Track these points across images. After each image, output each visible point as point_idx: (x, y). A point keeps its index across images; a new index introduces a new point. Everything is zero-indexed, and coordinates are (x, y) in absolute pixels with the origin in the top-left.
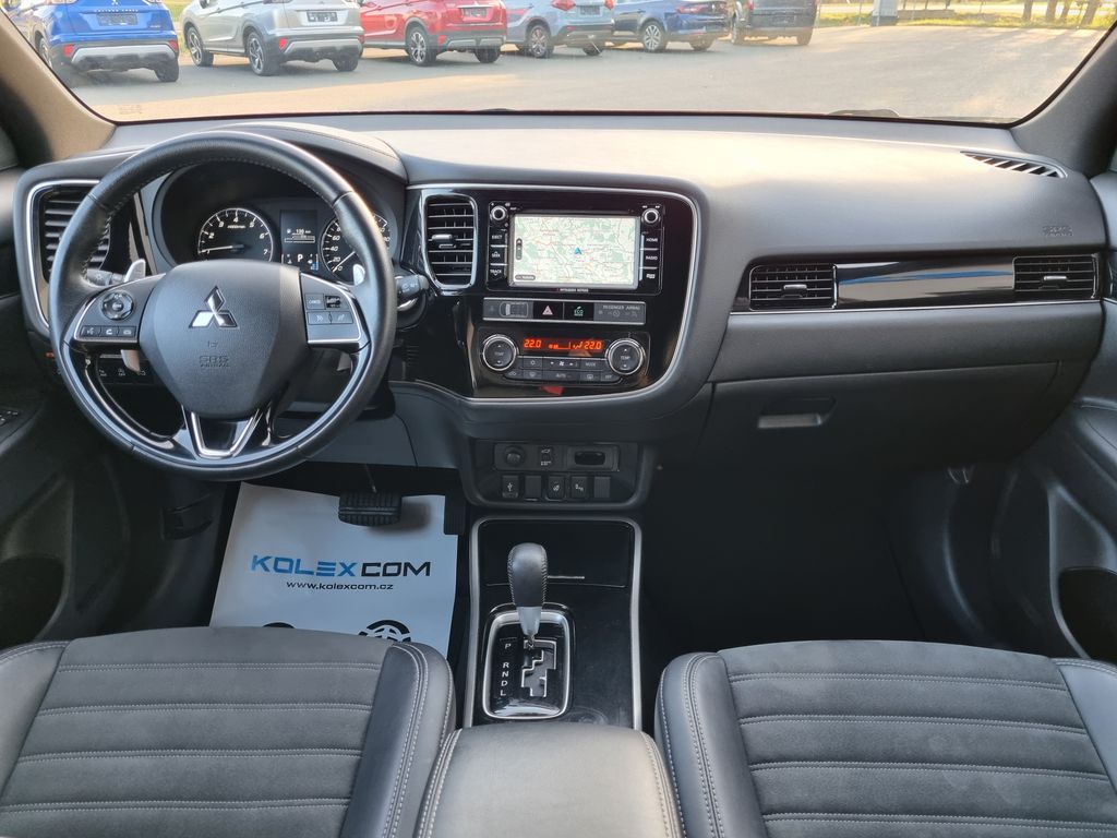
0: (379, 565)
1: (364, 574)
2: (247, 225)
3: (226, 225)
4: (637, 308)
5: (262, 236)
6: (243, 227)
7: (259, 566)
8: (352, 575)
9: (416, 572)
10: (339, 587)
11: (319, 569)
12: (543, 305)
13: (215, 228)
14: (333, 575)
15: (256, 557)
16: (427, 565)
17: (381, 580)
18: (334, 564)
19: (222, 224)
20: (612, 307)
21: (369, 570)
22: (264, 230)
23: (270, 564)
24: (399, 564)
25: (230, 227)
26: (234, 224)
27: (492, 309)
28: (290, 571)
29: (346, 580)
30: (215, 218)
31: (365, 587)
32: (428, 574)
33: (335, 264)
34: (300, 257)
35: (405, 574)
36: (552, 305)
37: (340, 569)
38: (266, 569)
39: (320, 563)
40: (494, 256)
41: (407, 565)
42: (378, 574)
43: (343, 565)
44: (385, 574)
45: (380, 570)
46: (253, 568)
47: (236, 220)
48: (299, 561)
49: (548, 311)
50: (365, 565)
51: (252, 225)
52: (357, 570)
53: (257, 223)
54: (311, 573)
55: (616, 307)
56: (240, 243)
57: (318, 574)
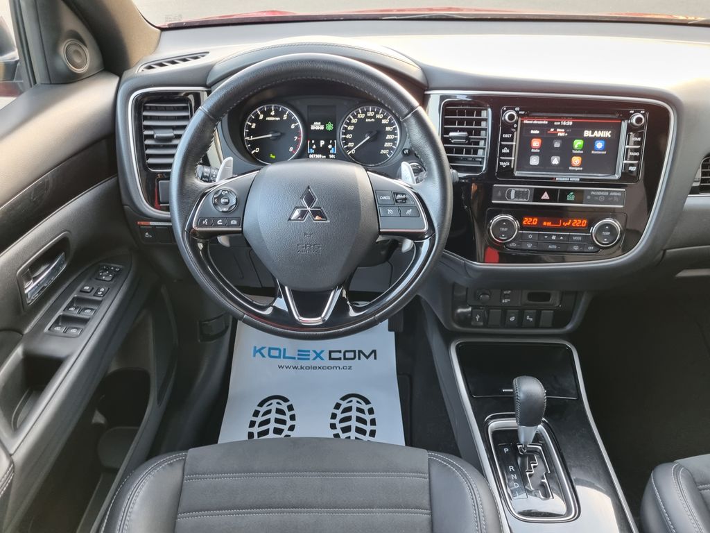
0: (340, 352)
1: (330, 358)
2: (282, 117)
3: (264, 118)
4: (619, 194)
5: (293, 126)
6: (278, 119)
7: (258, 354)
8: (322, 359)
9: (367, 357)
10: (314, 368)
11: (299, 355)
12: (542, 191)
13: (256, 120)
14: (309, 359)
15: (255, 347)
16: (374, 352)
17: (342, 363)
18: (309, 351)
19: (261, 117)
20: (598, 193)
21: (333, 355)
22: (295, 122)
23: (265, 352)
24: (354, 351)
25: (267, 119)
26: (272, 116)
27: (500, 194)
28: (279, 357)
29: (318, 362)
30: (256, 112)
31: (332, 368)
32: (375, 358)
33: (350, 149)
34: (322, 143)
35: (359, 358)
36: (549, 192)
37: (313, 355)
38: (263, 356)
39: (299, 351)
40: (503, 151)
41: (360, 352)
42: (340, 359)
43: (315, 352)
44: (345, 359)
45: (341, 355)
46: (254, 356)
47: (273, 113)
48: (285, 350)
49: (546, 196)
50: (330, 352)
51: (285, 117)
52: (325, 355)
53: (290, 116)
54: (294, 358)
55: (602, 193)
56: (276, 132)
57: (299, 359)
